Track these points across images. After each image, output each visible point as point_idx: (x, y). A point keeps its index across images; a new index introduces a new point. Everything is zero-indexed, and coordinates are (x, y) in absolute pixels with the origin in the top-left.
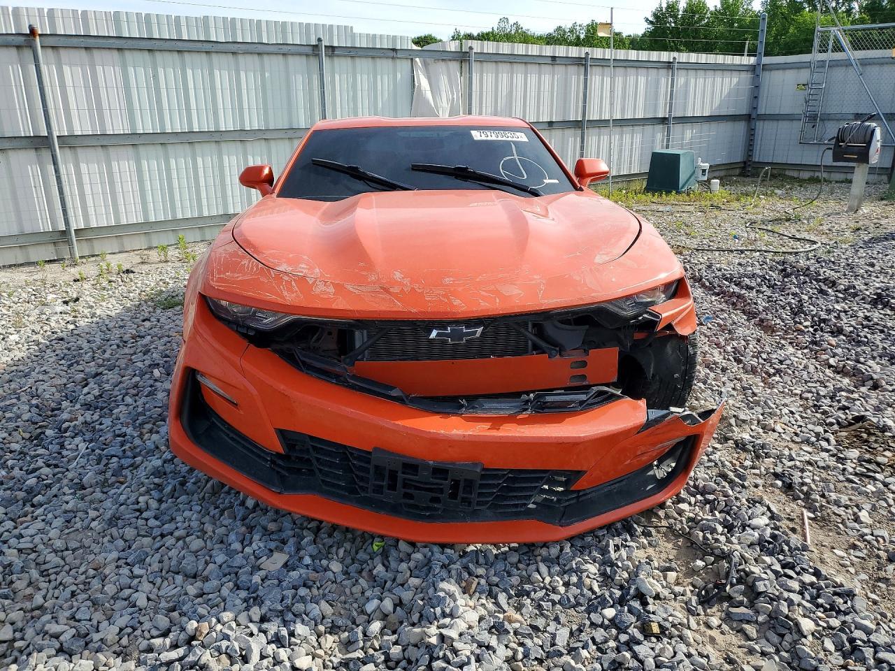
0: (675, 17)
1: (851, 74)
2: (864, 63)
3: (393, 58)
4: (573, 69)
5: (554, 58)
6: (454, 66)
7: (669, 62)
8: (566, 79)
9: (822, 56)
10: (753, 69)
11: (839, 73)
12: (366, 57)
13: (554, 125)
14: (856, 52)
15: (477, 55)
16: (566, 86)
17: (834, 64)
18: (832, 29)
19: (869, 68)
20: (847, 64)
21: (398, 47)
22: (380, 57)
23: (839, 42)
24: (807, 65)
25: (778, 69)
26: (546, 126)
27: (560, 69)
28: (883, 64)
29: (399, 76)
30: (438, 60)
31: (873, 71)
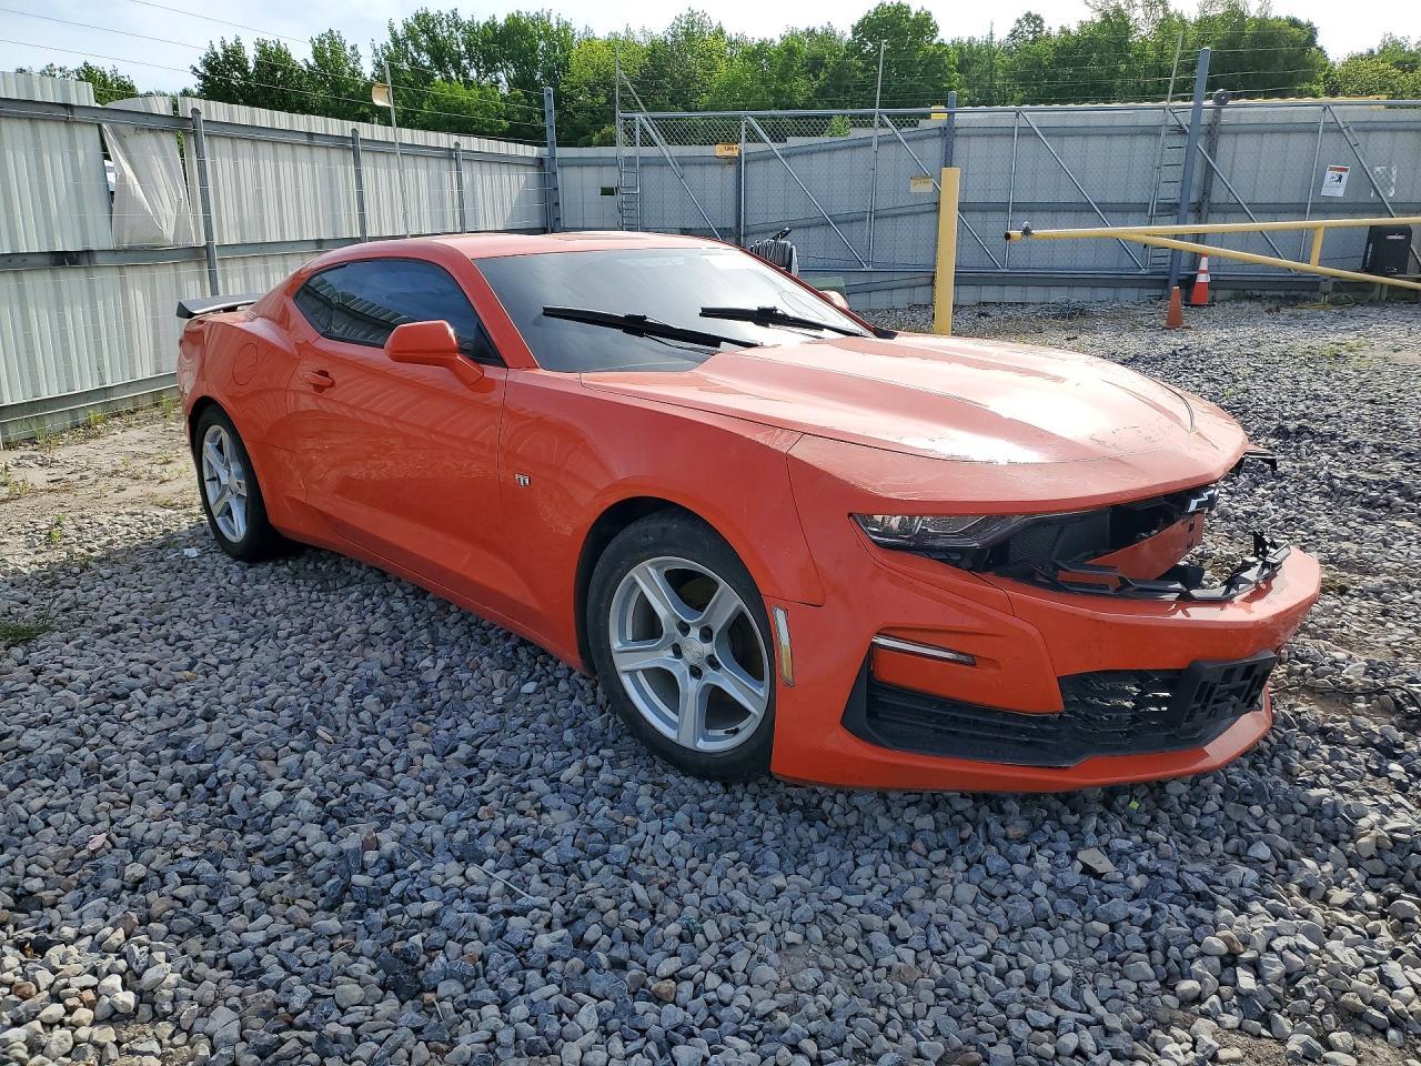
0: (243, 70)
1: (668, 176)
2: (683, 162)
3: (67, 121)
4: (336, 155)
5: (310, 135)
6: (169, 141)
7: (450, 149)
8: (330, 170)
9: (628, 151)
10: (540, 163)
11: (651, 175)
12: (19, 117)
13: (324, 245)
14: (670, 147)
15: (207, 125)
16: (331, 180)
17: (646, 162)
18: (636, 115)
19: (688, 170)
20: (661, 163)
21: (74, 102)
22: (44, 120)
23: (647, 133)
24: (613, 162)
25: (589, 166)
26: (312, 247)
27: (320, 154)
28: (705, 164)
29: (81, 154)
30: (142, 129)
31: (694, 173)
